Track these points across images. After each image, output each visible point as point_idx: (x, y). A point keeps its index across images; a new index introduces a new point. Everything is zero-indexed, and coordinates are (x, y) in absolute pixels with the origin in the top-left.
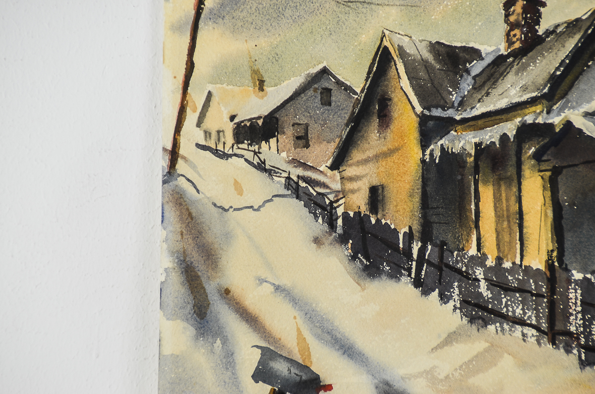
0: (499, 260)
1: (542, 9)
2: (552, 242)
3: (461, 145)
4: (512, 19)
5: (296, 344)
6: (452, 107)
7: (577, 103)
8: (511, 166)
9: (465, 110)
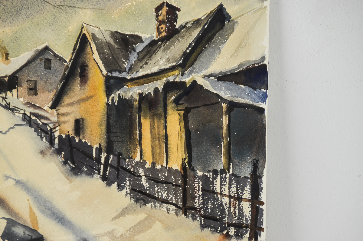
0: (154, 164)
1: (178, 13)
2: (185, 153)
3: (130, 94)
4: (160, 18)
5: (29, 216)
6: (125, 71)
7: (199, 69)
8: (160, 107)
9: (133, 73)
